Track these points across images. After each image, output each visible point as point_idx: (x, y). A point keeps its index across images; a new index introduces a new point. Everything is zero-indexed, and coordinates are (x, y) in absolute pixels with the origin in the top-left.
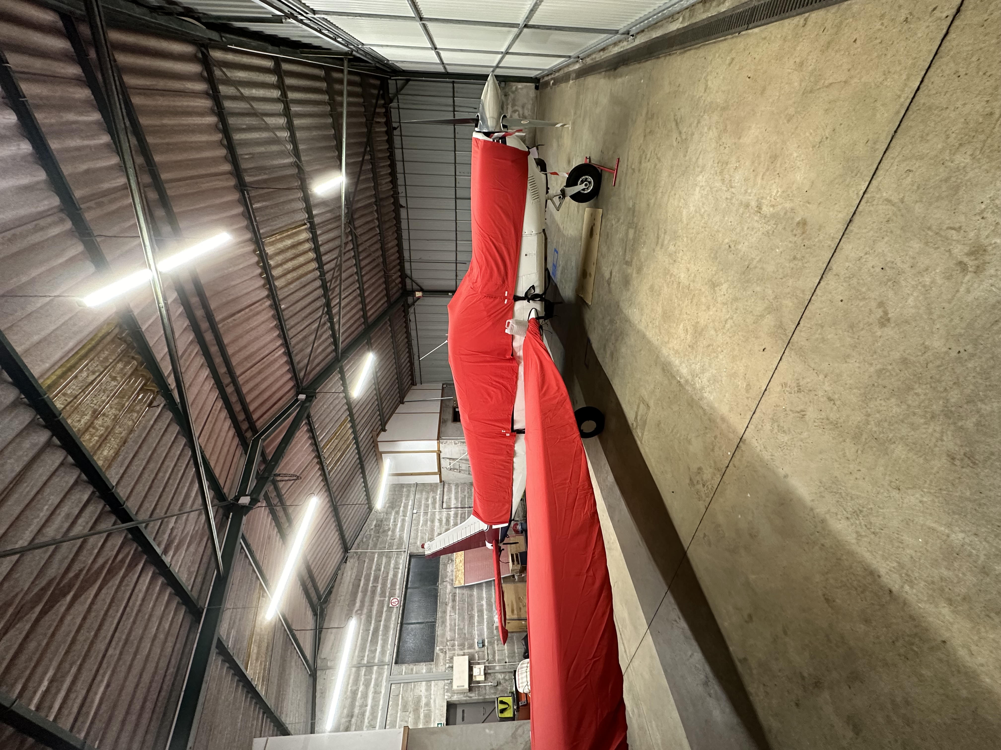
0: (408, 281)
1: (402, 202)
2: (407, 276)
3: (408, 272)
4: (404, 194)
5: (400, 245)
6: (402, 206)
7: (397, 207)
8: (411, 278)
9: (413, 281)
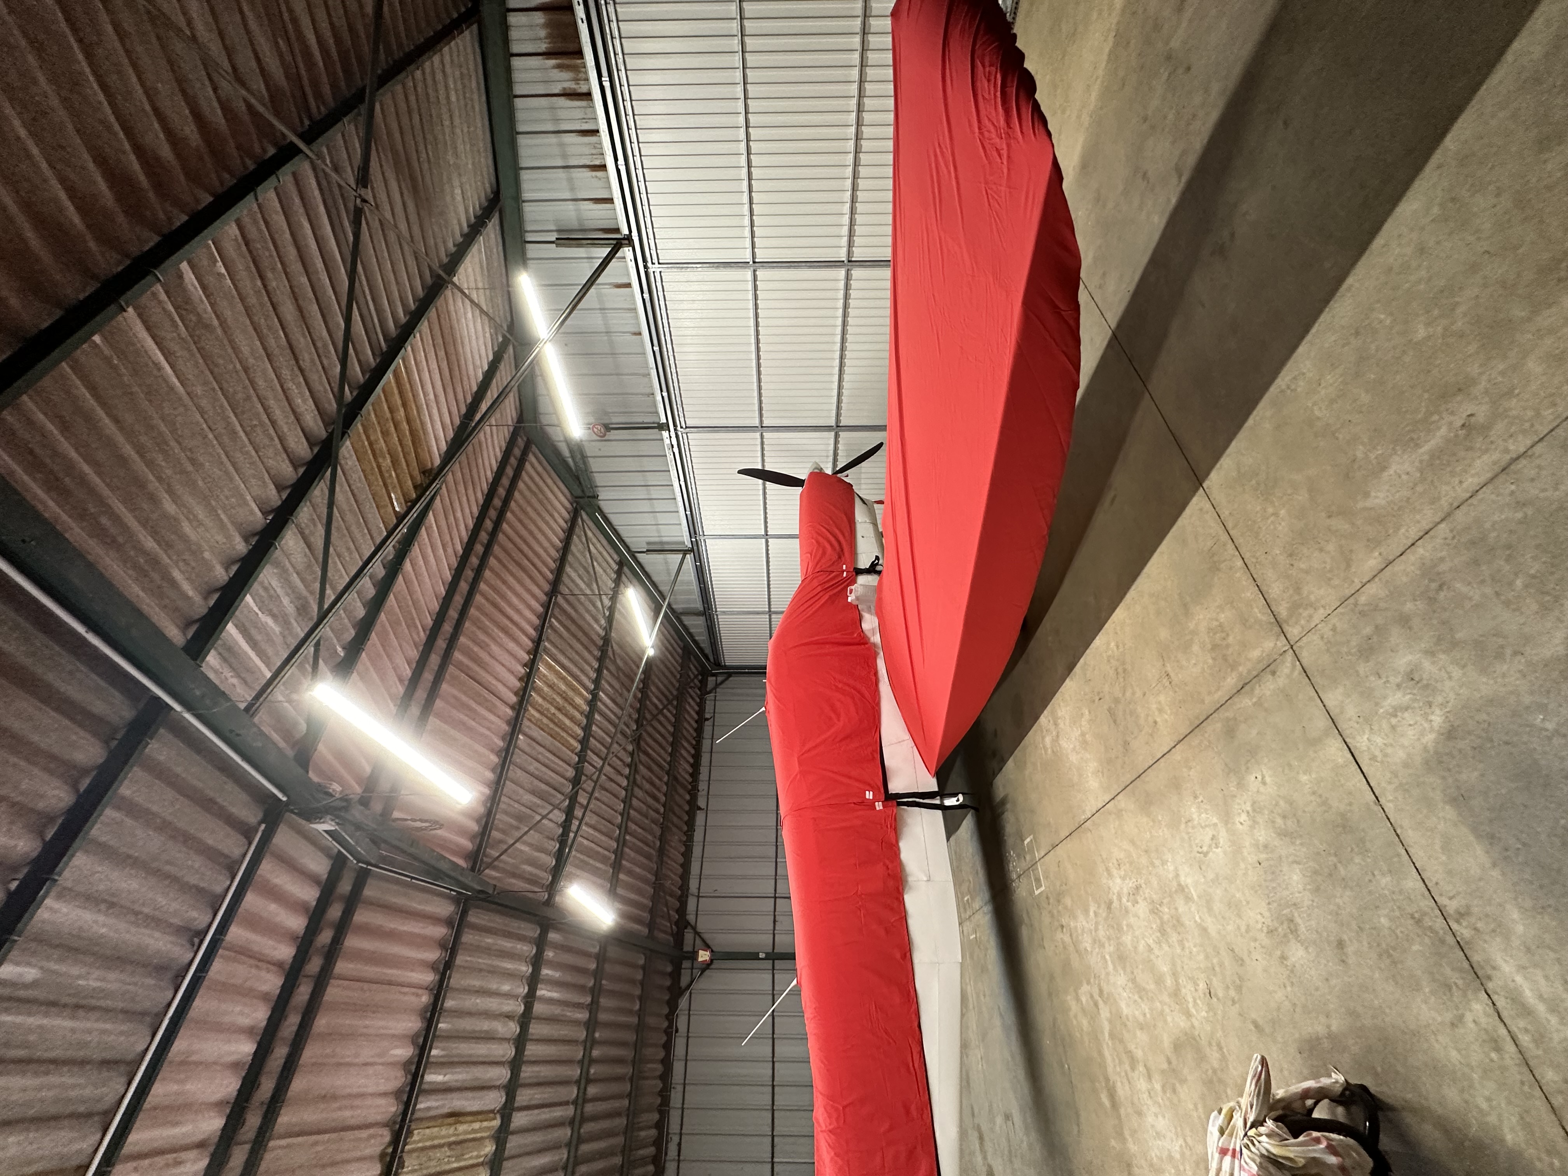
0: (689, 936)
1: (701, 803)
2: (687, 924)
3: (691, 918)
4: (705, 792)
5: (686, 866)
6: (700, 809)
7: (693, 807)
8: (694, 928)
9: (697, 933)
